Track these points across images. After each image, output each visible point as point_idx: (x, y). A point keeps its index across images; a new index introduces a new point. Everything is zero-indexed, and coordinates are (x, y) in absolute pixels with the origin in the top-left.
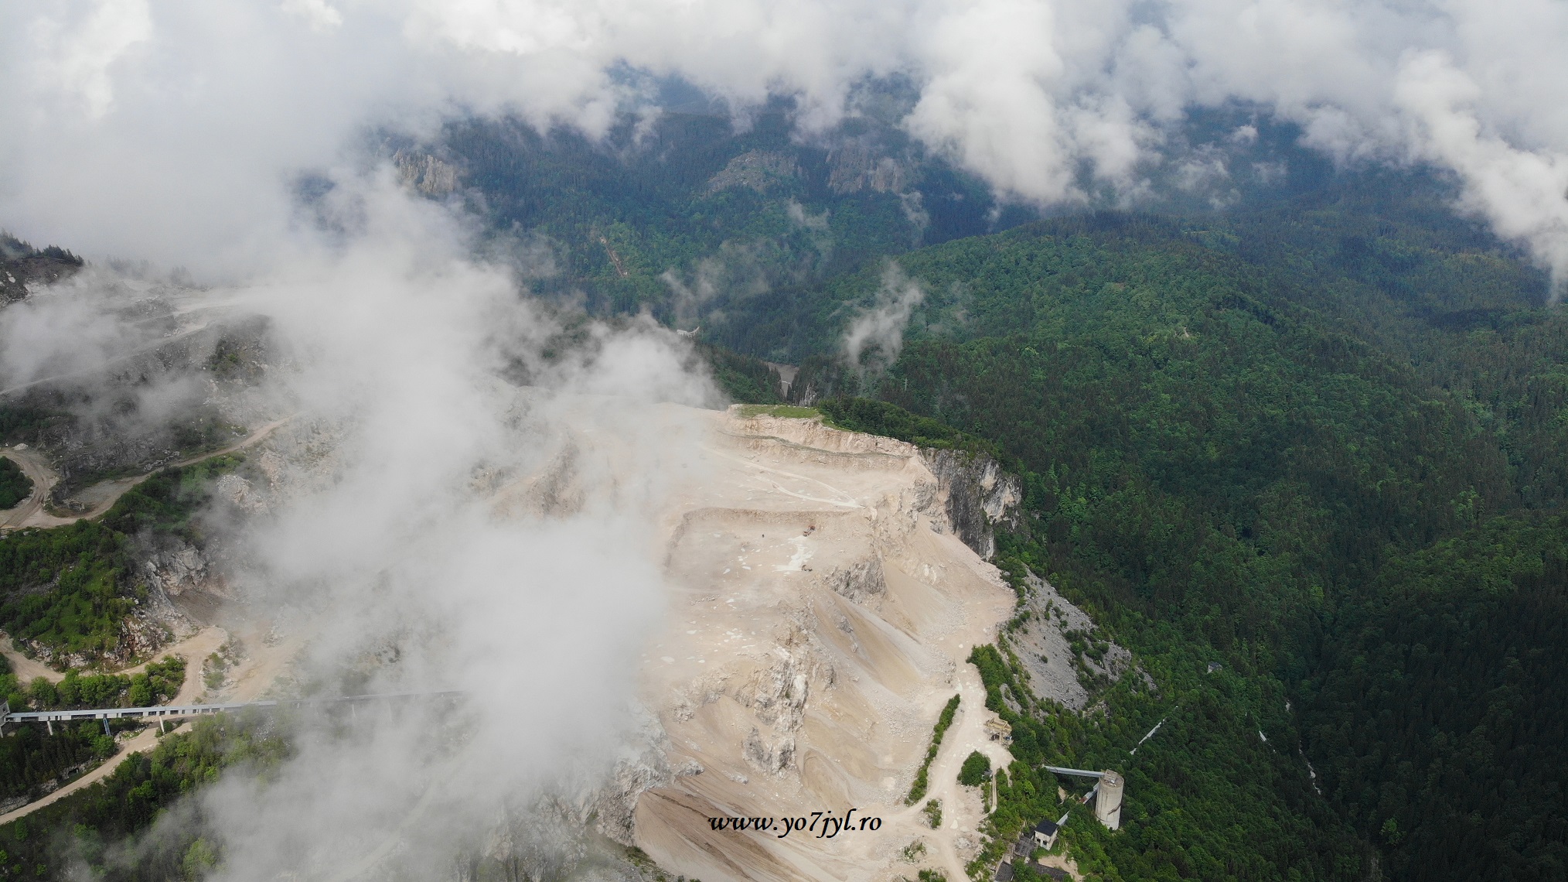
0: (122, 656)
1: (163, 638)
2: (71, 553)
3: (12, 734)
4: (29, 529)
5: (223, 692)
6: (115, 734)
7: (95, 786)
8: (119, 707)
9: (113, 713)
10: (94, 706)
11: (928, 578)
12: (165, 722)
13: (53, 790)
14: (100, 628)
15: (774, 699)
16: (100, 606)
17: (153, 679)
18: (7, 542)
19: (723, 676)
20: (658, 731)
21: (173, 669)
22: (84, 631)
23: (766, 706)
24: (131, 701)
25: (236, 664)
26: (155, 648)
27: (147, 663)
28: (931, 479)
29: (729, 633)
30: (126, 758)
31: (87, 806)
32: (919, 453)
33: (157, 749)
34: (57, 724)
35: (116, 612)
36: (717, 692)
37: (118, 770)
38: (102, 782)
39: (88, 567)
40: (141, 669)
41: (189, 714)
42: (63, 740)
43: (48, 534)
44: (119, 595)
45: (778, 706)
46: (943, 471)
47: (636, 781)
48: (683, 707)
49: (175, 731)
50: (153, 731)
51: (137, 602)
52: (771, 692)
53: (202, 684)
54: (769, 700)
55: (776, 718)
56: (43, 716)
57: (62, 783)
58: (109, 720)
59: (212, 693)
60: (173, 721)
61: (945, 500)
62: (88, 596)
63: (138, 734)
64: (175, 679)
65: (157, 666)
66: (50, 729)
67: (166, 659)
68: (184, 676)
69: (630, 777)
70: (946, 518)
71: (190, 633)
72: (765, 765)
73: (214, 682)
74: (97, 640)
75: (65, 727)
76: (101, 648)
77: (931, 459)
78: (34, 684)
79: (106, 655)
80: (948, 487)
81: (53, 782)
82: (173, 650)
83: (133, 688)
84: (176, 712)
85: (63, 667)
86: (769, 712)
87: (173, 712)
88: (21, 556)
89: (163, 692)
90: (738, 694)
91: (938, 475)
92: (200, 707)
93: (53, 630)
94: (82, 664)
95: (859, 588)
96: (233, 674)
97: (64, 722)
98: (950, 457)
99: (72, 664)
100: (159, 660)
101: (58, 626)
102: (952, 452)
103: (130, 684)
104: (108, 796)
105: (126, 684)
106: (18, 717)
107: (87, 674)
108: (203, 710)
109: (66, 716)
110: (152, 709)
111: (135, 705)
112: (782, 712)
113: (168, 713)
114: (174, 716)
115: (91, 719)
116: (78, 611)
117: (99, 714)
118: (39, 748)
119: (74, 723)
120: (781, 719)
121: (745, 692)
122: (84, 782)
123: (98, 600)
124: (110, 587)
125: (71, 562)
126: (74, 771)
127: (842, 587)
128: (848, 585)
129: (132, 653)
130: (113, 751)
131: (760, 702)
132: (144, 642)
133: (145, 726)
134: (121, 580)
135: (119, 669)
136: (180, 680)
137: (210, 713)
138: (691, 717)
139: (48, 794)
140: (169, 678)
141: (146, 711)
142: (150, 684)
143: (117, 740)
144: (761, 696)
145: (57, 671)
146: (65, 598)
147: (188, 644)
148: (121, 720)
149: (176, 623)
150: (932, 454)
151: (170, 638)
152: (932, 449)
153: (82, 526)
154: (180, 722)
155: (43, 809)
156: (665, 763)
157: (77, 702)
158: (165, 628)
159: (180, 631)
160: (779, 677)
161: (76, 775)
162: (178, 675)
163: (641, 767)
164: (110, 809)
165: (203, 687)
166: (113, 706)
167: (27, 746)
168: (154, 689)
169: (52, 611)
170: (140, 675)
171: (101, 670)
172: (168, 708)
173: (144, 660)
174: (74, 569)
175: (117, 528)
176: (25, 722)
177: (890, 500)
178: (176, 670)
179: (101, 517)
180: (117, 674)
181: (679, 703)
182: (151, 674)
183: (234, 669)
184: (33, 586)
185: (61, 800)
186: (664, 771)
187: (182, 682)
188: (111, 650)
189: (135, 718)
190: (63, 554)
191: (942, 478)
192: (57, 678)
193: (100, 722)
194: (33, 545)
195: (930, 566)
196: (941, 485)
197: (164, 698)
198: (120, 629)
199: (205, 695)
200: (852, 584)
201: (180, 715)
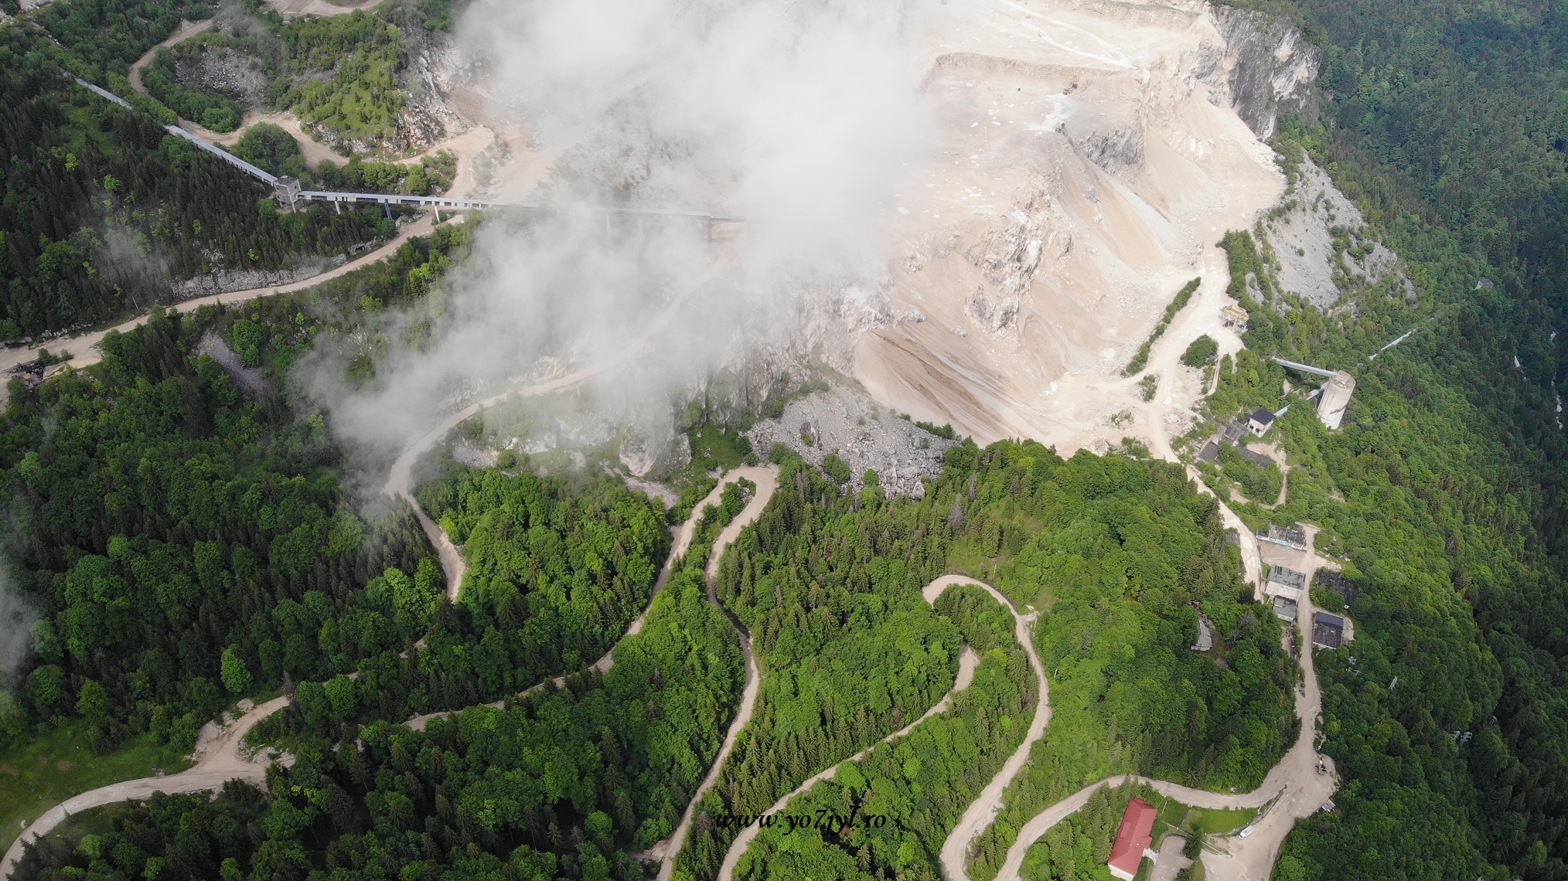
0: (399, 147)
1: (436, 132)
2: (349, 42)
3: (304, 210)
4: (309, 16)
5: (491, 190)
6: (396, 219)
7: (379, 263)
8: (398, 194)
9: (393, 199)
10: (376, 191)
11: (1193, 154)
12: (440, 212)
13: (342, 263)
14: (379, 117)
15: (1004, 262)
16: (378, 97)
17: (428, 171)
18: (290, 28)
19: (956, 233)
20: (886, 279)
21: (445, 163)
22: (365, 119)
23: (995, 267)
24: (409, 189)
25: (502, 164)
26: (429, 142)
27: (423, 155)
28: (1219, 43)
29: (967, 190)
30: (406, 241)
31: (373, 281)
32: (1211, 11)
33: (433, 236)
34: (344, 205)
35: (393, 104)
36: (948, 248)
37: (400, 252)
38: (385, 261)
39: (365, 58)
40: (416, 161)
41: (461, 207)
42: (349, 219)
43: (328, 22)
44: (394, 87)
45: (1007, 269)
46: (1235, 35)
47: (861, 320)
48: (913, 258)
49: (449, 221)
50: (430, 220)
51: (411, 95)
52: (1002, 254)
53: (472, 179)
54: (1000, 261)
55: (1004, 279)
56: (331, 196)
57: (351, 258)
58: (390, 205)
59: (481, 190)
60: (448, 211)
61: (1230, 68)
62: (367, 86)
63: (415, 221)
64: (448, 173)
65: (431, 158)
66: (338, 208)
67: (439, 153)
68: (455, 170)
69: (855, 316)
70: (1227, 89)
71: (460, 130)
72: (985, 322)
73: (485, 180)
74: (376, 130)
75: (351, 208)
76: (381, 137)
77: (1223, 19)
78: (321, 167)
79: (385, 144)
80: (1236, 53)
81: (343, 257)
82: (445, 145)
83: (409, 178)
84: (450, 204)
85: (347, 152)
86: (996, 274)
87: (447, 204)
88: (303, 43)
89: (438, 184)
90: (969, 252)
91: (1228, 39)
92: (471, 202)
93: (336, 117)
94: (364, 151)
95: (1114, 157)
96: (500, 173)
97: (350, 203)
98: (1246, 18)
99: (355, 150)
100: (432, 153)
101: (341, 113)
102: (1249, 13)
103: (407, 174)
104: (391, 274)
105: (403, 173)
106: (308, 195)
107: (369, 160)
108: (474, 205)
109: (352, 197)
110: (428, 199)
111: (413, 193)
112: (1011, 275)
113: (442, 204)
114: (447, 208)
115: (374, 203)
116: (358, 100)
117: (381, 199)
118: (329, 225)
119: (360, 205)
120: (1008, 281)
121: (976, 252)
122: (370, 259)
123: (375, 91)
124: (386, 78)
125: (350, 51)
126: (361, 248)
127: (1096, 155)
128: (1103, 152)
129: (408, 145)
130: (393, 234)
131: (989, 262)
132: (419, 135)
133: (422, 213)
134: (396, 72)
135: (397, 158)
136: (452, 175)
137: (480, 208)
138: (920, 269)
139: (338, 267)
140: (441, 171)
141: (423, 200)
142: (425, 175)
143: (398, 223)
144: (992, 257)
145: (342, 155)
146: (346, 86)
147: (458, 140)
148: (400, 206)
149: (446, 119)
150: (1226, 13)
151: (442, 133)
152: (1227, 7)
153: (359, 16)
154: (453, 214)
155: (335, 280)
156: (889, 309)
157: (360, 186)
158: (437, 123)
159: (451, 127)
160: (1013, 240)
161: (362, 252)
162: (450, 169)
163: (867, 308)
164: (393, 285)
165: (473, 183)
166: (393, 193)
167: (318, 223)
168: (429, 180)
169: (334, 98)
170: (416, 166)
171: (381, 157)
172: (442, 200)
173: (419, 152)
174: (354, 58)
175: (390, 21)
176: (316, 201)
177: (1167, 62)
178: (448, 163)
179: (375, 8)
180: (395, 163)
181: (909, 254)
182: (426, 166)
183: (500, 169)
184: (316, 72)
185: (350, 274)
186: (888, 315)
187: (454, 177)
188: (390, 140)
189: (413, 205)
190: (342, 43)
191: (1232, 43)
192: (341, 161)
193: (382, 206)
194: (314, 31)
195: (1198, 140)
196: (1230, 50)
197: (439, 190)
198: (396, 120)
199: (475, 191)
200: (1108, 153)
201: (453, 207)
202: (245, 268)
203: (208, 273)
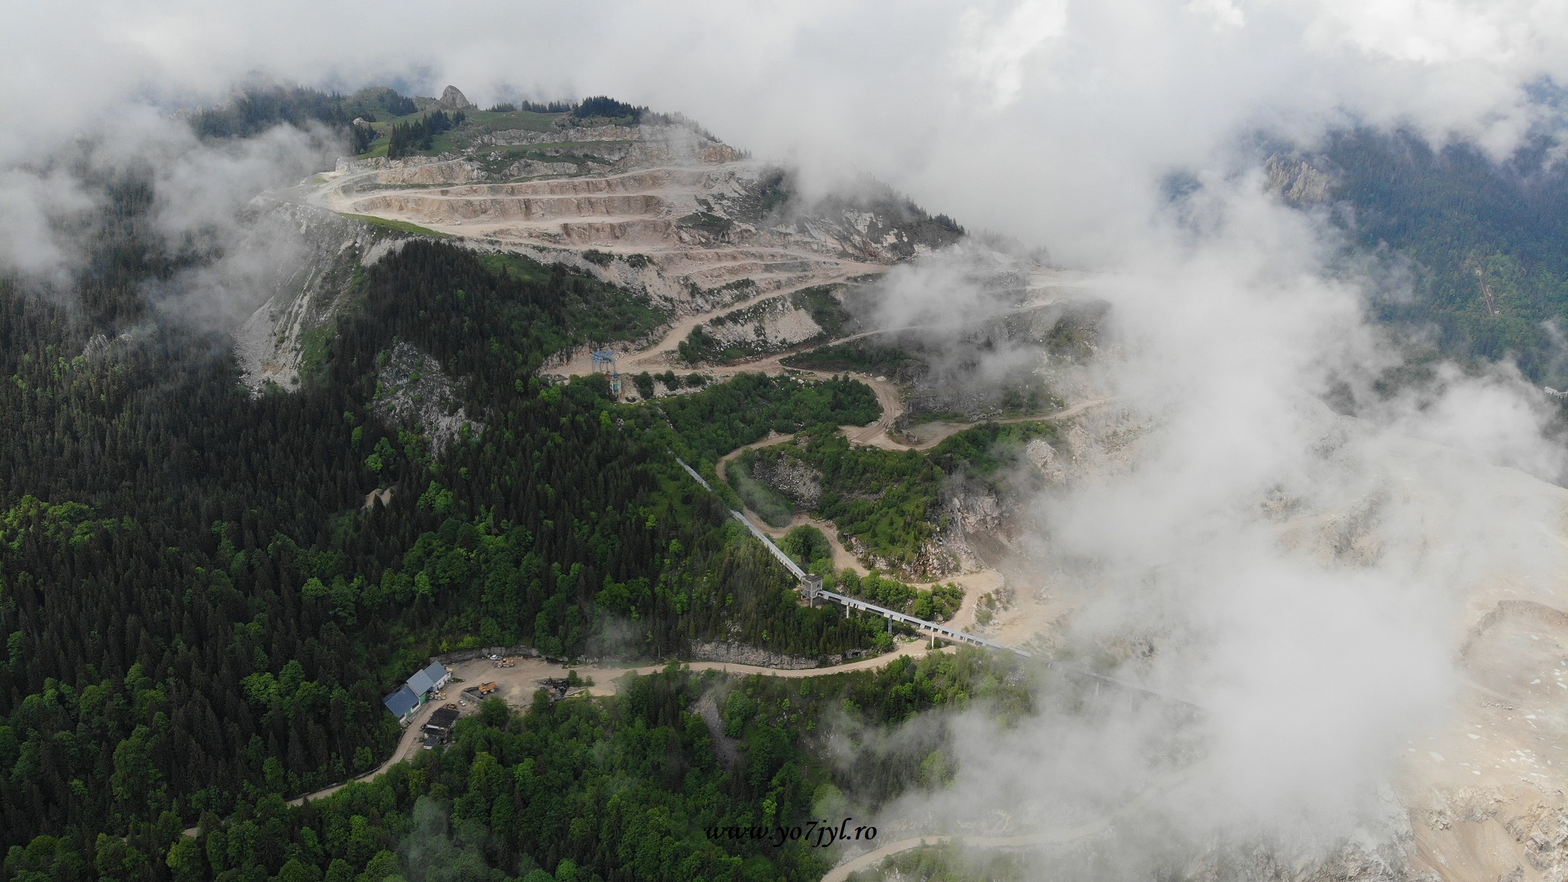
0: (916, 571)
1: (952, 566)
2: (898, 475)
3: (819, 607)
4: (871, 446)
5: (988, 630)
6: (895, 635)
7: (868, 672)
8: (903, 613)
9: (898, 617)
10: (885, 606)
12: (936, 639)
13: (837, 663)
14: (906, 542)
15: (1553, 844)
16: (909, 524)
17: (935, 598)
18: (853, 453)
19: (1499, 797)
20: (1404, 828)
21: (953, 596)
22: (893, 541)
23: (1541, 848)
24: (914, 611)
25: (1006, 609)
26: (943, 573)
27: (934, 584)
29: (1519, 752)
30: (898, 658)
31: (859, 686)
33: (924, 659)
34: (854, 611)
35: (920, 533)
36: (1486, 812)
37: (890, 666)
38: (875, 671)
39: (908, 490)
40: (928, 587)
41: (956, 639)
42: (855, 625)
43: (886, 455)
44: (926, 519)
45: (1556, 854)
47: (1365, 870)
48: (1440, 813)
49: (941, 649)
50: (925, 643)
51: (938, 529)
52: (1552, 835)
53: (973, 616)
54: (1547, 843)
55: (1550, 865)
56: (845, 601)
57: (846, 660)
58: (893, 621)
59: (979, 627)
60: (943, 640)
62: (902, 513)
63: (912, 641)
64: (952, 605)
65: (941, 588)
66: (848, 612)
67: (950, 585)
68: (960, 604)
69: (1360, 863)
71: (974, 569)
73: (984, 619)
74: (900, 552)
75: (859, 615)
76: (902, 559)
78: (845, 573)
79: (904, 566)
81: (839, 657)
82: (957, 580)
83: (917, 601)
84: (947, 633)
85: (870, 566)
86: (1542, 857)
87: (945, 633)
88: (860, 467)
89: (941, 612)
90: (1511, 823)
92: (967, 636)
93: (870, 534)
94: (885, 568)
96: (1000, 616)
97: (859, 611)
99: (877, 566)
100: (943, 584)
101: (874, 531)
103: (916, 597)
104: (877, 685)
105: (910, 595)
106: (827, 595)
107: (886, 577)
108: (968, 640)
109: (863, 606)
110: (929, 624)
111: (916, 615)
112: (1559, 863)
113: (940, 632)
114: (944, 636)
115: (879, 615)
116: (892, 524)
117: (887, 613)
118: (836, 626)
119: (867, 615)
120: (1555, 869)
121: (1520, 825)
122: (862, 666)
123: (909, 519)
124: (921, 510)
125: (896, 481)
126: (857, 654)
129: (924, 572)
130: (890, 648)
131: (1535, 841)
132: (936, 565)
133: (920, 636)
134: (930, 507)
135: (911, 581)
136: (956, 607)
137: (973, 644)
138: (1447, 828)
139: (832, 665)
140: (948, 601)
141: (923, 623)
142: (932, 602)
143: (895, 640)
144: (1540, 837)
145: (865, 567)
146: (885, 509)
147: (970, 578)
148: (902, 624)
149: (964, 557)
151: (957, 569)
153: (911, 455)
154: (948, 643)
155: (826, 677)
156: (1403, 865)
157: (872, 598)
158: (955, 558)
159: (967, 564)
160: (1567, 821)
161: (857, 658)
162: (956, 602)
163: (1375, 857)
164: (875, 695)
165: (973, 619)
166: (899, 611)
167: (827, 621)
168: (934, 607)
169: (873, 517)
170: (926, 592)
171: (897, 577)
172: (942, 628)
173: (932, 580)
174: (898, 488)
175: (937, 463)
176: (831, 601)
178: (955, 596)
179: (928, 451)
180: (908, 585)
181: (1438, 808)
182: (935, 594)
183: (1002, 613)
184: (863, 494)
185: (841, 674)
186: (1401, 872)
187: (957, 609)
188: (909, 563)
189: (913, 626)
190: (892, 474)
192: (863, 573)
193: (886, 620)
194: (872, 460)
197: (940, 618)
198: (920, 548)
199: (974, 627)
201: (949, 637)
202: (755, 646)
203: (724, 642)
